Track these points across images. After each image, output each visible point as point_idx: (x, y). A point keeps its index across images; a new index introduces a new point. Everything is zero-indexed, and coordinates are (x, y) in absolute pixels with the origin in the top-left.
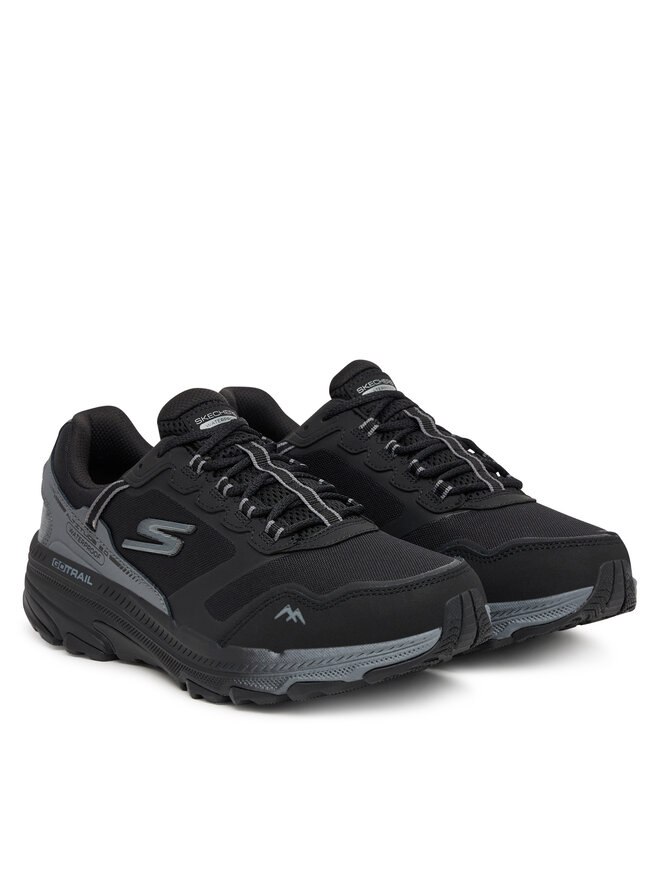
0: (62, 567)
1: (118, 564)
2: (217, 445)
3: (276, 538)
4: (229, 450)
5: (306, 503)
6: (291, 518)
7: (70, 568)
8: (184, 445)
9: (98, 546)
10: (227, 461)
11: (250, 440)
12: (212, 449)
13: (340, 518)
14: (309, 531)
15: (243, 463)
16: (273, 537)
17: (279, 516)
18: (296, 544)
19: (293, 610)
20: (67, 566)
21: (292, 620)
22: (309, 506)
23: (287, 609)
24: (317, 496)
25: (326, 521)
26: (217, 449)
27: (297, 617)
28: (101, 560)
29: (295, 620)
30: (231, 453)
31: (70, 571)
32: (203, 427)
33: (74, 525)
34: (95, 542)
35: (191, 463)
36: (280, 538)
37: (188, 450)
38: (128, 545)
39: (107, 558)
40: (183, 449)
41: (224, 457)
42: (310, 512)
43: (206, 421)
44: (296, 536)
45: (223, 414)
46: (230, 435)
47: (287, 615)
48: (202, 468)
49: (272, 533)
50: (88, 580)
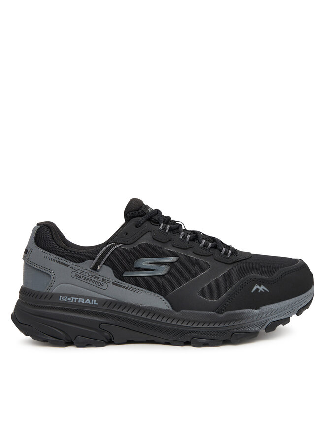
0: (69, 299)
1: (120, 286)
3: (229, 256)
7: (76, 299)
9: (101, 279)
19: (260, 286)
20: (73, 298)
21: (261, 291)
23: (256, 287)
27: (263, 289)
28: (105, 286)
29: (263, 291)
31: (77, 300)
33: (79, 271)
34: (98, 278)
35: (161, 228)
38: (126, 274)
39: (110, 285)
48: (169, 229)
49: (226, 254)
50: (94, 302)
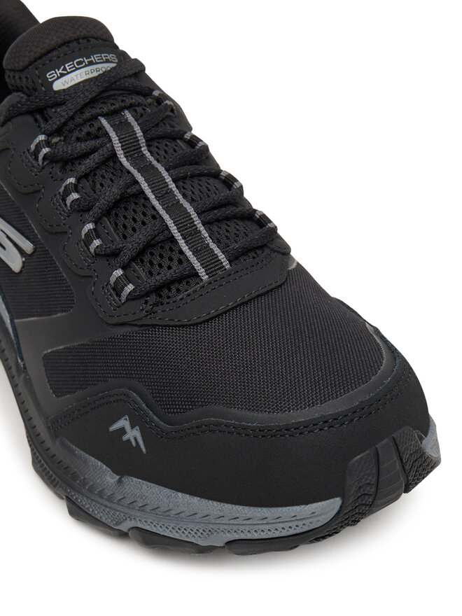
2: (72, 118)
3: (124, 298)
4: (86, 129)
5: (178, 236)
6: (151, 263)
8: (30, 113)
10: (82, 147)
11: (123, 109)
12: (65, 124)
13: (226, 264)
14: (174, 290)
15: (104, 152)
16: (119, 295)
17: (133, 259)
18: (149, 313)
19: (132, 427)
21: (129, 441)
22: (182, 242)
23: (124, 423)
24: (198, 222)
25: (202, 272)
26: (71, 125)
27: (135, 439)
29: (134, 443)
30: (88, 134)
32: (58, 86)
35: (33, 147)
36: (128, 300)
37: (36, 120)
40: (30, 119)
41: (78, 139)
42: (181, 252)
43: (62, 75)
44: (153, 298)
45: (91, 63)
46: (93, 101)
47: (122, 431)
48: (44, 158)
49: (118, 289)
